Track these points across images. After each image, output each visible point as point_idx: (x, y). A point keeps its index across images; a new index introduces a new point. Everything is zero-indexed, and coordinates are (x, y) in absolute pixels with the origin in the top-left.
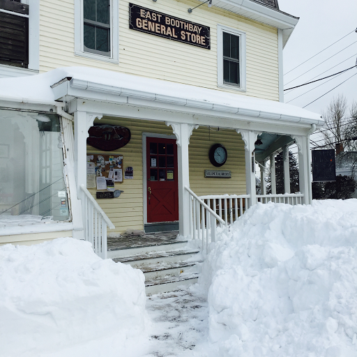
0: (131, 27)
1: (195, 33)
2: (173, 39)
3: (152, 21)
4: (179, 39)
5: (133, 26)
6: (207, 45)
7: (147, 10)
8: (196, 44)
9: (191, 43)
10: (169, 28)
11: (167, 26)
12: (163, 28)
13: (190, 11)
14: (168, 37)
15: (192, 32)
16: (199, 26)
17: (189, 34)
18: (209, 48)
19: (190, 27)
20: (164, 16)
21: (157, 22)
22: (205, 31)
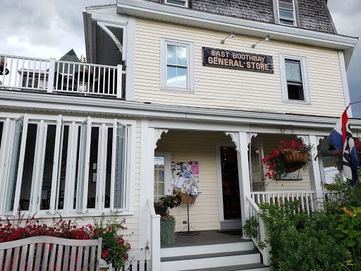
0: (204, 65)
1: (259, 62)
2: (240, 69)
3: (221, 57)
4: (245, 68)
5: (206, 63)
6: (270, 70)
7: (217, 50)
8: (260, 71)
9: (255, 70)
10: (236, 61)
11: (234, 60)
12: (231, 62)
13: (253, 47)
14: (235, 68)
15: (256, 62)
16: (263, 56)
17: (253, 63)
18: (273, 73)
19: (254, 58)
20: (231, 52)
21: (225, 57)
22: (267, 59)
